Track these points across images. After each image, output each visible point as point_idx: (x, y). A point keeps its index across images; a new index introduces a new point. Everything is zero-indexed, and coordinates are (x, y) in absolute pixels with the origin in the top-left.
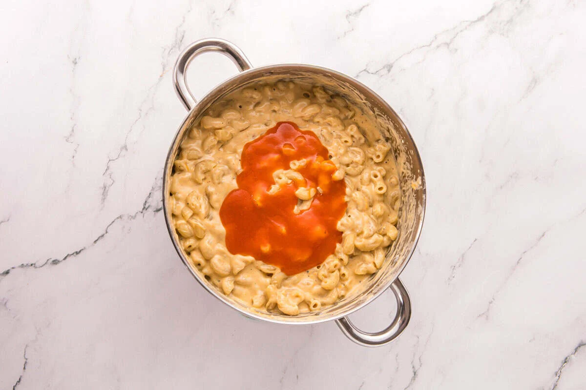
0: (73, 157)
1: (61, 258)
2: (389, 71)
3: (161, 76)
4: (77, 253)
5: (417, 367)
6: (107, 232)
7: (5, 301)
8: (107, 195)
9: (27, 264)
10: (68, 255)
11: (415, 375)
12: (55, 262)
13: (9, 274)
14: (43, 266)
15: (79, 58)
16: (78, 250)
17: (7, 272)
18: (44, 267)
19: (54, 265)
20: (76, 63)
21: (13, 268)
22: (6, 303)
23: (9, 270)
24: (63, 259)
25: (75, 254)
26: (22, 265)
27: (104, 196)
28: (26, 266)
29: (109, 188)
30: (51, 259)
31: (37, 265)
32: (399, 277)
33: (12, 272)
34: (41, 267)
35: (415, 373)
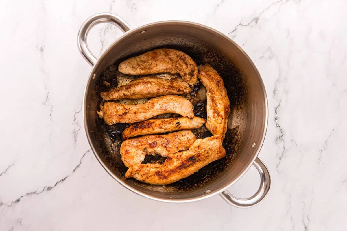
0: (51, 115)
1: (53, 186)
2: (257, 22)
3: (101, 50)
4: (63, 180)
5: (306, 224)
6: (81, 163)
7: (20, 220)
8: (77, 138)
9: (31, 193)
10: (57, 182)
11: (306, 229)
12: (49, 188)
13: (20, 201)
14: (41, 192)
15: (44, 46)
16: (63, 178)
17: (18, 200)
18: (43, 193)
19: (49, 191)
20: (42, 50)
21: (22, 197)
22: (20, 222)
23: (19, 199)
24: (54, 185)
25: (62, 181)
26: (28, 193)
27: (75, 138)
28: (30, 194)
29: (78, 132)
30: (46, 187)
31: (37, 192)
32: (258, 157)
33: (21, 199)
34: (40, 193)
35: (306, 228)
